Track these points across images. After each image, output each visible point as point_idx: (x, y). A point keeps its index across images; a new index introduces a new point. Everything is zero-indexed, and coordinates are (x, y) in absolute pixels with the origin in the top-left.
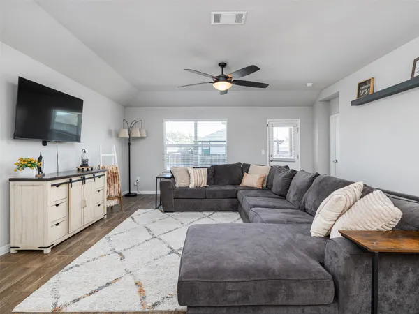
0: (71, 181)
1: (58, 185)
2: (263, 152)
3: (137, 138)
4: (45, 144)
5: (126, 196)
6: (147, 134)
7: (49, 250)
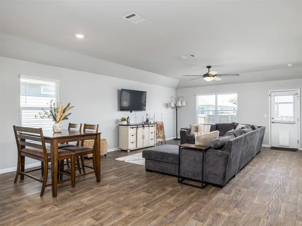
0: (138, 127)
1: (133, 128)
2: (265, 116)
3: (180, 107)
4: (131, 112)
5: (174, 139)
6: (186, 104)
7: (129, 151)
